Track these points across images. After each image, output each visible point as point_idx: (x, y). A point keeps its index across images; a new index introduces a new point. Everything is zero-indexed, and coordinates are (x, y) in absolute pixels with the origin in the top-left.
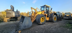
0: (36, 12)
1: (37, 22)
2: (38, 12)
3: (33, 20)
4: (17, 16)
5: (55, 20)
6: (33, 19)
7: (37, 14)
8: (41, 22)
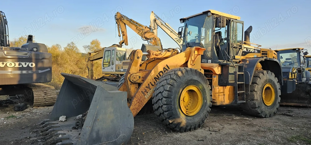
0: (152, 57)
1: (157, 113)
2: (164, 54)
3: (135, 101)
4: (35, 77)
5: (269, 104)
6: (140, 94)
7: (161, 66)
8: (182, 116)
